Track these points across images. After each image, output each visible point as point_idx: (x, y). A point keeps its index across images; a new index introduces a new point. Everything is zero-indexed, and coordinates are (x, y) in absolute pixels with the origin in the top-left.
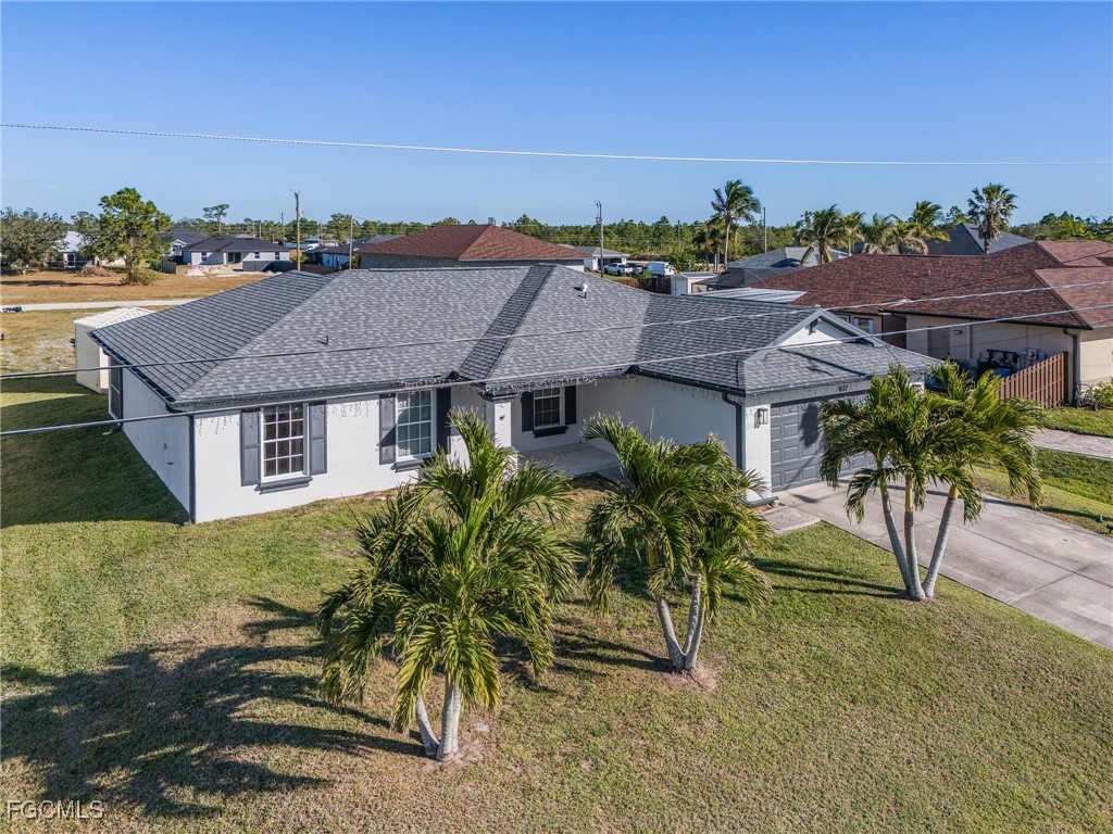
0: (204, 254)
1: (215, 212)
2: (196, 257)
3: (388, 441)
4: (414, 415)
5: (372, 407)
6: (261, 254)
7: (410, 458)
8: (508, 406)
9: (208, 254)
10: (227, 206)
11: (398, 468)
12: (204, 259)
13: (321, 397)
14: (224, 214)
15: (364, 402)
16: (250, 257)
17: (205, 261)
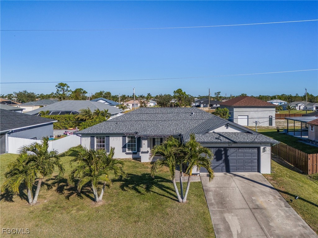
0: (204, 105)
1: (217, 94)
2: (202, 105)
3: (124, 147)
4: (131, 141)
5: (121, 139)
6: (218, 105)
7: (131, 152)
8: (146, 141)
9: (205, 105)
10: (220, 92)
11: (127, 154)
12: (204, 106)
13: (108, 135)
14: (220, 94)
15: (118, 137)
16: (215, 106)
17: (204, 107)
